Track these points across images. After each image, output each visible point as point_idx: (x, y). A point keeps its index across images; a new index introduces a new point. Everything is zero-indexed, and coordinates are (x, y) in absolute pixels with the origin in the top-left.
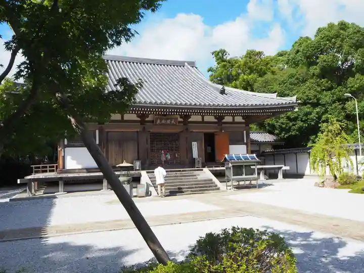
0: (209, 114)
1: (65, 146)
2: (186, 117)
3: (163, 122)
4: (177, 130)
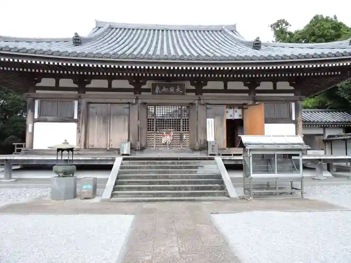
1: (35, 121)
3: (164, 89)
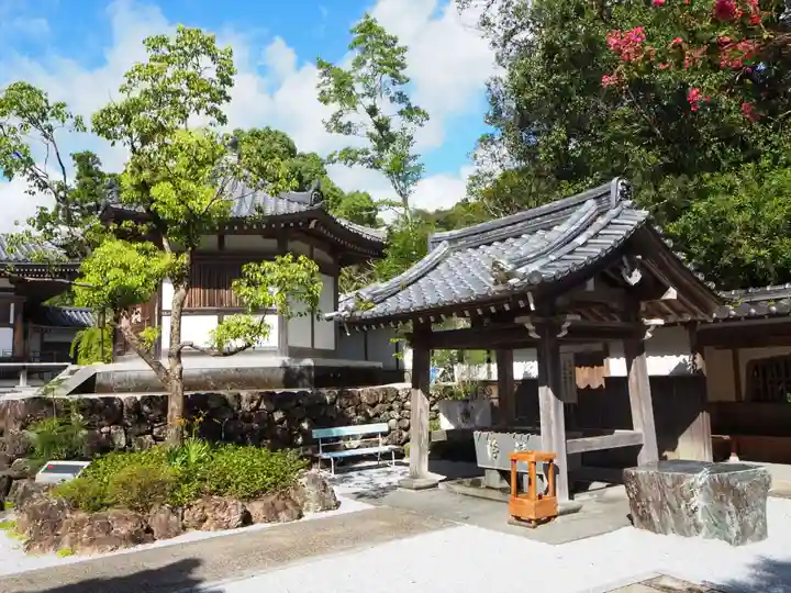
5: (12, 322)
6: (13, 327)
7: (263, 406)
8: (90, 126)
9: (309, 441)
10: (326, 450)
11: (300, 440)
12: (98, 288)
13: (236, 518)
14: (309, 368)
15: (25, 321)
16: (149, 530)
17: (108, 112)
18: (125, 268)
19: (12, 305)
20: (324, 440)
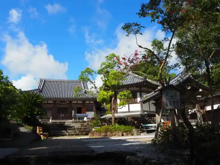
0: (80, 101)
2: (71, 102)
3: (62, 103)
4: (66, 106)
5: (94, 110)
6: (94, 111)
7: (133, 120)
8: (97, 73)
9: (142, 127)
10: (145, 129)
11: (140, 127)
12: (100, 98)
13: (121, 135)
14: (146, 114)
15: (96, 110)
16: (107, 135)
17: (99, 70)
18: (104, 95)
19: (94, 107)
20: (145, 127)
